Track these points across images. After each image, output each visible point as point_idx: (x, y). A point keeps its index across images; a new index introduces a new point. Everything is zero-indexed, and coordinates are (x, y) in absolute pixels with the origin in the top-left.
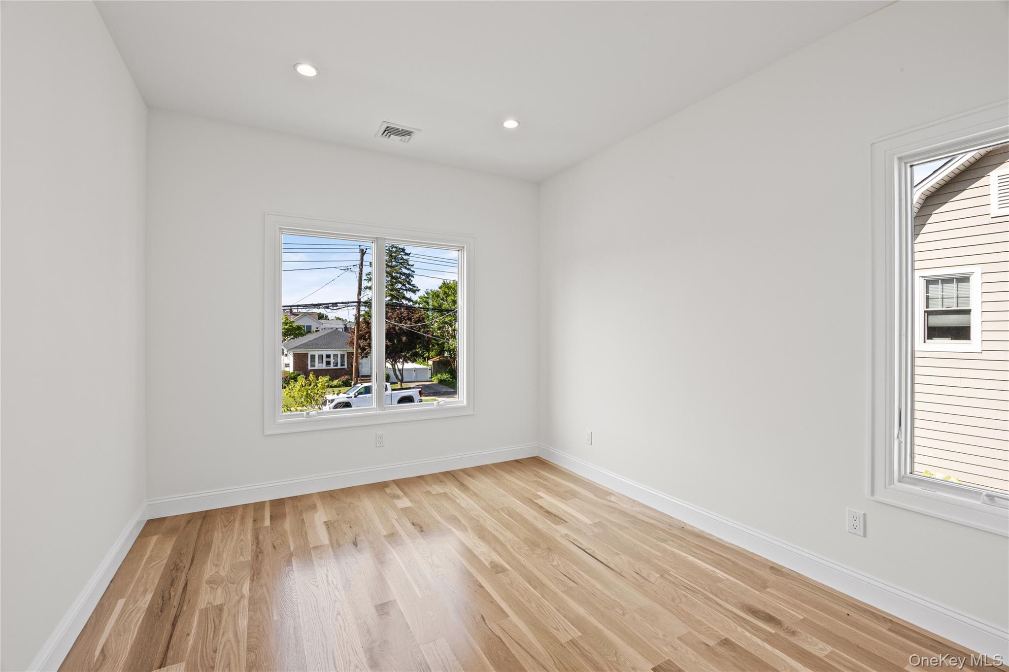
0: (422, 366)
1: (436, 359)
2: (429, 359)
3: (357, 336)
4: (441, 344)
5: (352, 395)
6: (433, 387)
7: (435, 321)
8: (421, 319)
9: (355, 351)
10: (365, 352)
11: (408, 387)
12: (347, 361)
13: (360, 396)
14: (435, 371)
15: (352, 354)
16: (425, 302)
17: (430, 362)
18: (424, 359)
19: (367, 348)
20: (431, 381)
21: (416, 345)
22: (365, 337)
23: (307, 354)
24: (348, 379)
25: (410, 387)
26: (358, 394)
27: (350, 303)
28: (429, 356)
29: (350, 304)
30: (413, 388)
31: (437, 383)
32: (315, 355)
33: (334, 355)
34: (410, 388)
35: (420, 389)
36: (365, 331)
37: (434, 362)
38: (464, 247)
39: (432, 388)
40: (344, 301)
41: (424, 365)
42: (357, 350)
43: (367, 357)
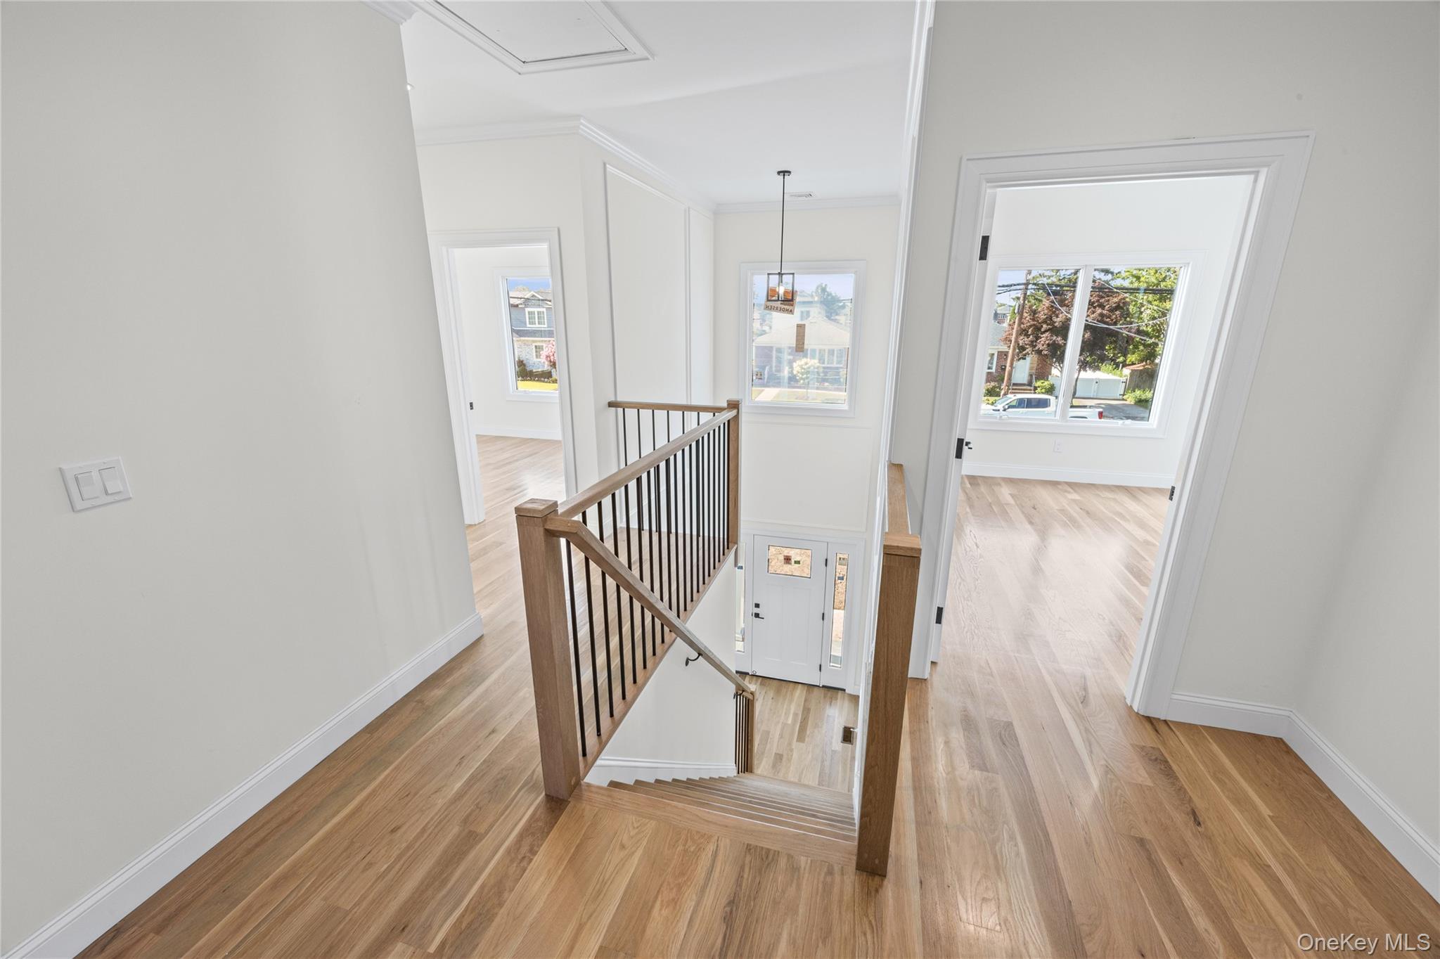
0: (1110, 376)
1: (1139, 367)
2: (1125, 365)
3: (1017, 331)
4: (1149, 345)
5: (1000, 407)
6: (1125, 408)
7: (1147, 310)
8: (1121, 305)
9: (1011, 351)
10: (1024, 353)
11: (1081, 404)
12: (997, 362)
13: (1010, 410)
14: (1132, 385)
15: (1006, 354)
16: (1134, 276)
17: (1127, 371)
18: (1117, 366)
19: (1028, 346)
20: (1123, 400)
21: (1105, 345)
22: (1028, 332)
24: (994, 387)
25: (1086, 405)
26: (1009, 408)
27: (1015, 285)
28: (1125, 361)
29: (1013, 288)
30: (1090, 407)
31: (1132, 403)
34: (1085, 407)
35: (1101, 410)
36: (1029, 324)
37: (1133, 371)
38: (1189, 264)
39: (1123, 410)
40: (1006, 284)
41: (1114, 374)
42: (1014, 349)
43: (1025, 359)
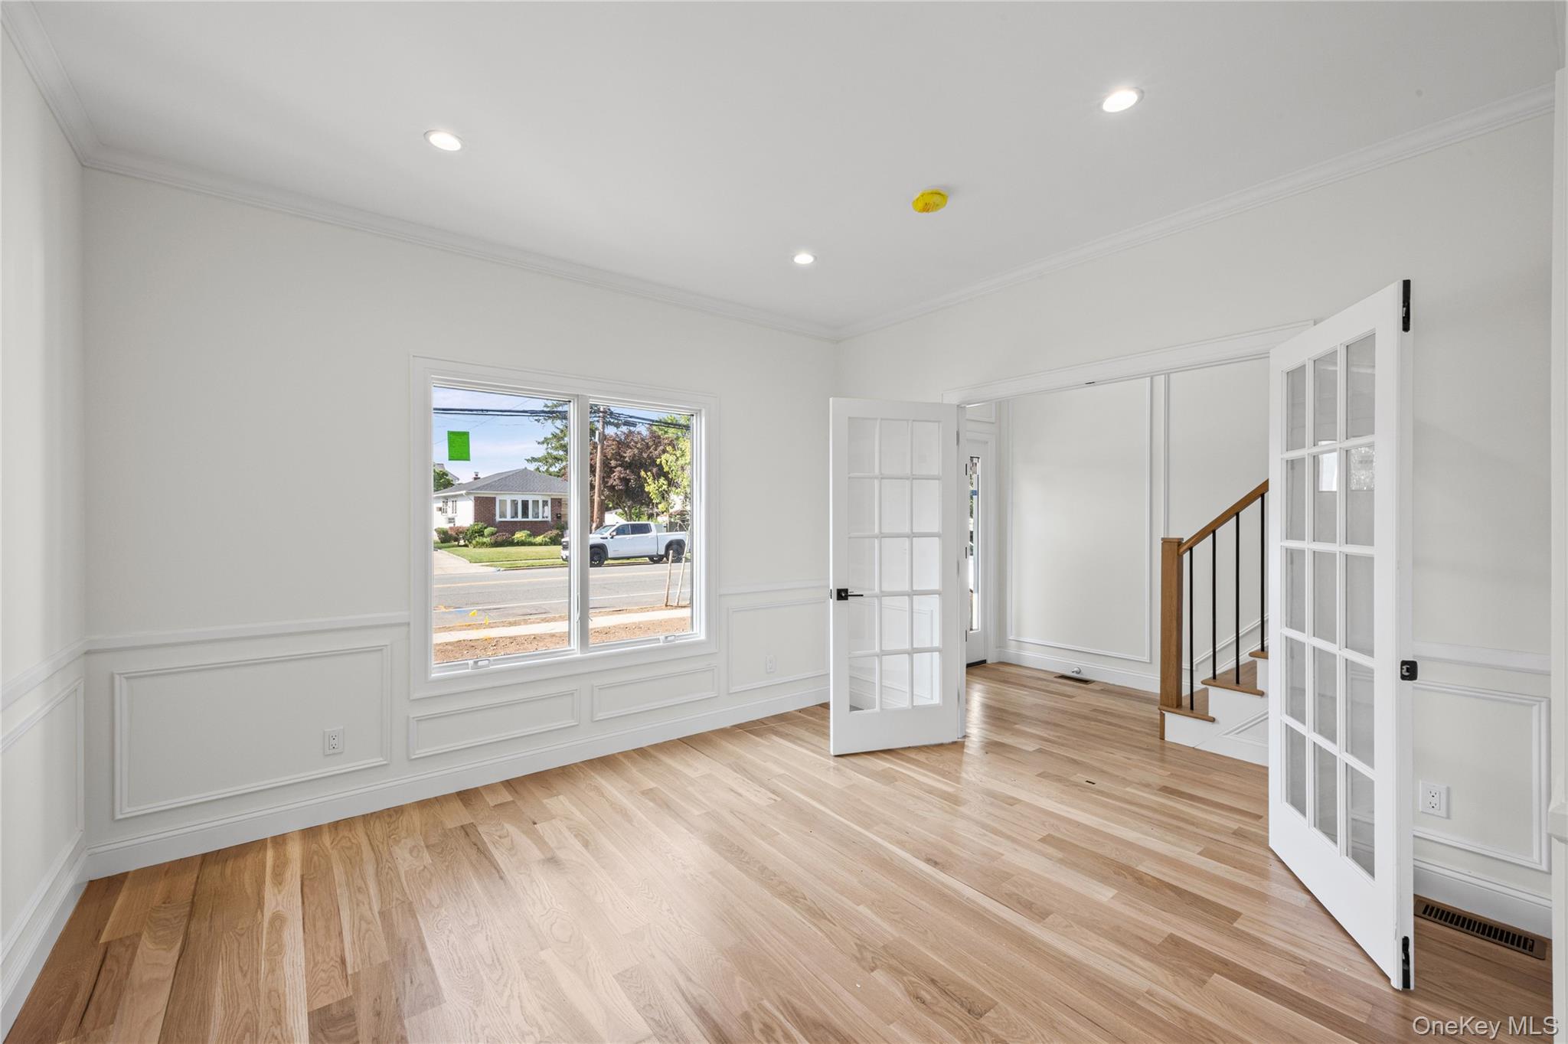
23: (495, 498)
24: (558, 534)
32: (506, 501)
33: (533, 501)
